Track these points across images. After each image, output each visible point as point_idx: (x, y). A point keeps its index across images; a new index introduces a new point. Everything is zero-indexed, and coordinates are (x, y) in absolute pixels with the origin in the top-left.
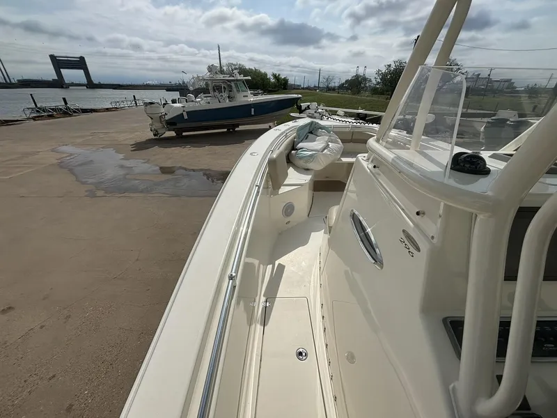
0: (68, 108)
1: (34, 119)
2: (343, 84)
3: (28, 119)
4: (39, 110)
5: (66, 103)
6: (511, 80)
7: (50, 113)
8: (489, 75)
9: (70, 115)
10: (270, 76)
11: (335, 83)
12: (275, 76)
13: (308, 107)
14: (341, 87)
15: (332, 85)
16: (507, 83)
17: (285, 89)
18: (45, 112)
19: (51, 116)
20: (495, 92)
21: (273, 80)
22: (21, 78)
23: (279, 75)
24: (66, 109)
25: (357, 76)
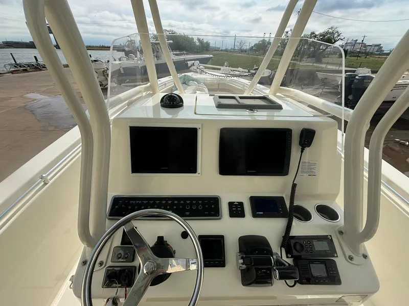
0: (38, 64)
1: (12, 72)
2: (253, 47)
3: (8, 73)
4: (17, 65)
5: (37, 60)
6: (380, 44)
7: (25, 68)
8: (363, 41)
9: (41, 70)
10: (195, 40)
11: (247, 47)
12: (199, 40)
13: (193, 65)
14: (251, 49)
15: (244, 48)
16: (377, 48)
17: (207, 50)
18: (21, 67)
19: (25, 71)
20: (367, 54)
21: (198, 44)
22: (5, 41)
23: (203, 39)
24: (37, 65)
25: (264, 41)
